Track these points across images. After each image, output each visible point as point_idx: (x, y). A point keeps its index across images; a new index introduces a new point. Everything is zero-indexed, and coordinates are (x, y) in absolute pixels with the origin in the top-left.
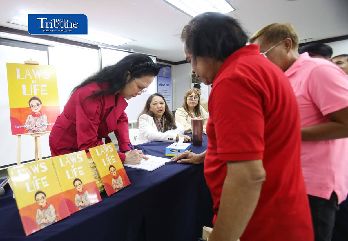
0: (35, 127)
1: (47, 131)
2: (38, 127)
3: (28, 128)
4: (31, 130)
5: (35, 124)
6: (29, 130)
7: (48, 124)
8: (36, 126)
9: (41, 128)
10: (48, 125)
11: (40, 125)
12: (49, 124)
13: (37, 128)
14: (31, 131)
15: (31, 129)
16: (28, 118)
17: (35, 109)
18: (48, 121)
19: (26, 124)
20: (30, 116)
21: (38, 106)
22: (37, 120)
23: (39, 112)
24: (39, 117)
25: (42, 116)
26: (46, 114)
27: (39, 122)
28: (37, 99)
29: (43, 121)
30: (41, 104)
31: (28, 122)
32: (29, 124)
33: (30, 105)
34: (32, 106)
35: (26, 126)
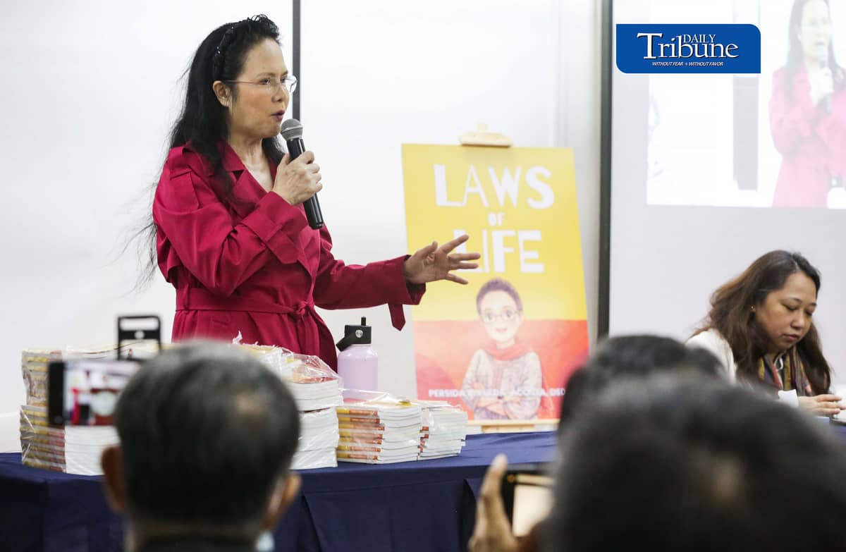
0: (496, 399)
1: (540, 418)
2: (507, 399)
3: (473, 401)
4: (485, 408)
5: (496, 385)
6: (477, 408)
7: (543, 392)
8: (500, 398)
9: (517, 406)
10: (543, 399)
11: (513, 393)
12: (546, 390)
13: (505, 403)
14: (484, 413)
15: (482, 404)
16: (474, 361)
17: (498, 330)
18: (543, 379)
19: (466, 386)
20: (481, 354)
21: (508, 316)
22: (506, 372)
23: (512, 342)
24: (511, 359)
25: (522, 359)
26: (536, 352)
27: (510, 380)
28: (506, 288)
29: (527, 379)
30: (520, 309)
31: (474, 379)
32: (476, 385)
33: (479, 311)
34: (489, 316)
35: (467, 393)
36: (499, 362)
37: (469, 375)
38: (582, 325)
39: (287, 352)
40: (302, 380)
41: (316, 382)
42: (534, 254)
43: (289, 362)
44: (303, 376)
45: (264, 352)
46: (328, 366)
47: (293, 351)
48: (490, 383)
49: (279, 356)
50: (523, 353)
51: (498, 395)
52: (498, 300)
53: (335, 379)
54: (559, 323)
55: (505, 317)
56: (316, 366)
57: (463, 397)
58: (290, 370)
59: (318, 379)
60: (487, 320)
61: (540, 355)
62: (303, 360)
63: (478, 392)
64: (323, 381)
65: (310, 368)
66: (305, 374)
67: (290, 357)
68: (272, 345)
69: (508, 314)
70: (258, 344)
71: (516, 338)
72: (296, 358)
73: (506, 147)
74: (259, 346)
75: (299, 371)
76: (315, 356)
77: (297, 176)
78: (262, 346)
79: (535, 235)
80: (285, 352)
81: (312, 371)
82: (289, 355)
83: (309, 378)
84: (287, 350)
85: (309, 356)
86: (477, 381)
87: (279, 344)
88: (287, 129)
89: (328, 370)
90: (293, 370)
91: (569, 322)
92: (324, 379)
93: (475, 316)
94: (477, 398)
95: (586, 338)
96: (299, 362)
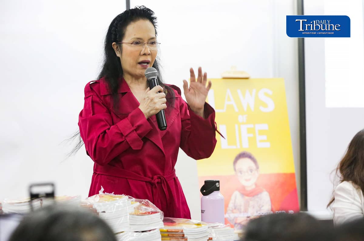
0: (246, 218)
2: (252, 217)
3: (233, 220)
4: (239, 224)
6: (235, 223)
8: (248, 217)
11: (256, 214)
14: (239, 227)
15: (238, 222)
16: (233, 197)
17: (247, 180)
18: (272, 207)
19: (229, 212)
20: (237, 194)
21: (251, 172)
22: (251, 203)
23: (254, 187)
24: (253, 196)
25: (259, 196)
26: (267, 191)
27: (254, 208)
28: (250, 157)
29: (263, 206)
30: (258, 168)
31: (234, 208)
32: (235, 211)
33: (235, 170)
34: (241, 172)
35: (230, 216)
36: (247, 198)
37: (231, 205)
38: (292, 175)
39: (131, 198)
40: (140, 214)
41: (148, 215)
42: (264, 137)
43: (132, 204)
44: (141, 212)
45: (118, 198)
46: (155, 206)
47: (134, 197)
48: (243, 209)
49: (126, 200)
50: (261, 192)
51: (246, 216)
52: (245, 163)
53: (158, 212)
54: (279, 175)
55: (250, 173)
56: (147, 205)
57: (227, 218)
58: (133, 208)
59: (149, 213)
60: (239, 174)
61: (270, 193)
62: (140, 202)
63: (236, 215)
64: (151, 214)
65: (144, 207)
66: (141, 210)
67: (132, 201)
68: (122, 194)
69: (251, 171)
70: (114, 194)
71: (256, 185)
72: (136, 201)
73: (247, 78)
74: (114, 195)
75: (138, 208)
76: (147, 200)
77: (149, 100)
78: (116, 195)
79: (265, 127)
80: (130, 198)
81: (145, 208)
82: (132, 199)
83: (144, 212)
84: (131, 197)
85: (143, 200)
86: (235, 209)
87: (126, 194)
88: (149, 73)
89: (154, 207)
90: (135, 208)
91: (285, 174)
92: (153, 213)
93: (233, 173)
94: (236, 218)
95: (295, 183)
96: (138, 204)
